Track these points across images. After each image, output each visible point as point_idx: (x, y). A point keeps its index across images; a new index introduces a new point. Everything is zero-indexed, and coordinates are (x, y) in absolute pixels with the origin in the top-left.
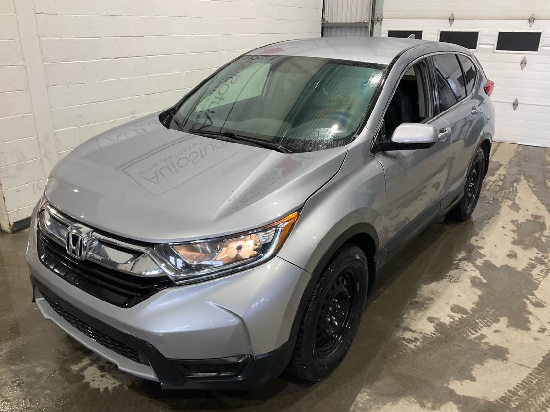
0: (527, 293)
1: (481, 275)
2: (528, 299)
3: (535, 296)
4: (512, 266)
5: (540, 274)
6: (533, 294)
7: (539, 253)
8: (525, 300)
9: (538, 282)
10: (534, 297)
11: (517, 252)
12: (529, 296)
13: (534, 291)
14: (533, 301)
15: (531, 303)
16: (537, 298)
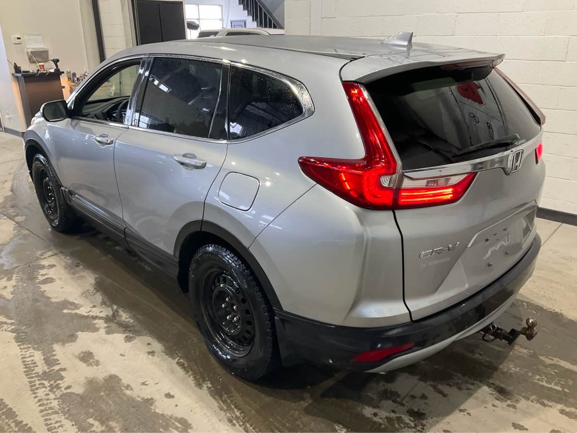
0: (18, 328)
1: (76, 313)
2: (12, 324)
3: (9, 331)
4: (67, 345)
5: (32, 358)
6: (12, 331)
7: (66, 389)
8: (13, 321)
9: (22, 347)
10: (9, 329)
11: (90, 368)
12: (14, 327)
13: (15, 334)
14: (6, 325)
15: (6, 323)
16: (6, 330)
